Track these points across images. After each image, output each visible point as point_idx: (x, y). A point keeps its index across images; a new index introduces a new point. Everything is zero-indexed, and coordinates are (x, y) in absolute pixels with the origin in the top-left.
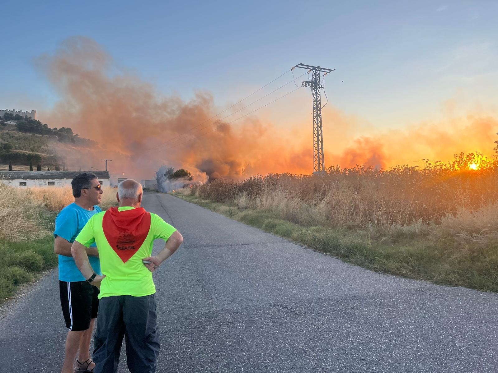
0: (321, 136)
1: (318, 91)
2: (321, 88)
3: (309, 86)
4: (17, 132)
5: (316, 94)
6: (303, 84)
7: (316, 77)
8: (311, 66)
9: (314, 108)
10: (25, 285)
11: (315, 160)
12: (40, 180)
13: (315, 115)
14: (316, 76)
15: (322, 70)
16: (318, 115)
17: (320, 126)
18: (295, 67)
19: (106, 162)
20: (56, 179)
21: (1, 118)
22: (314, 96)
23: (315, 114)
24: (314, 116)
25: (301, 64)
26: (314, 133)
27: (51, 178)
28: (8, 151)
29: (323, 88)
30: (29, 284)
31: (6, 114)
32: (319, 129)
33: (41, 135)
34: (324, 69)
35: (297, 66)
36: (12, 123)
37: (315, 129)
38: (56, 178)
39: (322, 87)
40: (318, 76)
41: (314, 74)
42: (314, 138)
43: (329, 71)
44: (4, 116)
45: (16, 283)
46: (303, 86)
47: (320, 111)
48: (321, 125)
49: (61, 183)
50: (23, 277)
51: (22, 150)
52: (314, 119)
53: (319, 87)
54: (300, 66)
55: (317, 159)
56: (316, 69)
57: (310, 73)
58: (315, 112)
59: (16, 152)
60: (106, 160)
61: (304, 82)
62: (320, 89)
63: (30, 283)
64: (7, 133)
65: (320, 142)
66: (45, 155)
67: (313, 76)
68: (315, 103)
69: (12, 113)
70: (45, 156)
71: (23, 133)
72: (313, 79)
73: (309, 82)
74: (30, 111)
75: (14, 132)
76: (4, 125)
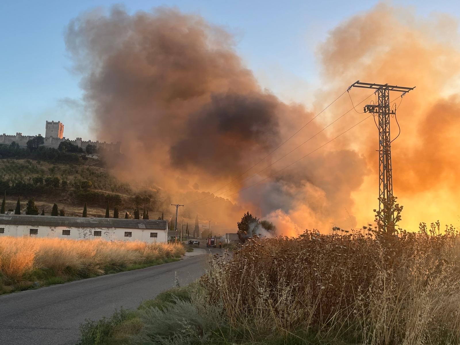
1: (387, 119)
6: (365, 110)
8: (374, 85)
9: (381, 142)
12: (85, 229)
13: (381, 152)
15: (394, 89)
18: (351, 86)
19: (177, 207)
21: (83, 150)
22: (381, 125)
23: (381, 151)
24: (380, 154)
25: (358, 82)
28: (86, 191)
29: (395, 113)
31: (89, 146)
34: (396, 87)
35: (353, 85)
36: (94, 156)
38: (104, 227)
39: (393, 113)
40: (386, 98)
41: (381, 95)
43: (407, 90)
44: (86, 148)
46: (365, 112)
47: (389, 146)
52: (380, 158)
53: (389, 113)
54: (356, 85)
56: (384, 88)
58: (382, 149)
60: (177, 205)
61: (366, 106)
62: (389, 116)
64: (88, 169)
66: (126, 196)
67: (379, 97)
68: (383, 135)
69: (95, 144)
70: (126, 198)
72: (380, 102)
73: (374, 107)
74: (115, 143)
75: (96, 167)
76: (85, 159)
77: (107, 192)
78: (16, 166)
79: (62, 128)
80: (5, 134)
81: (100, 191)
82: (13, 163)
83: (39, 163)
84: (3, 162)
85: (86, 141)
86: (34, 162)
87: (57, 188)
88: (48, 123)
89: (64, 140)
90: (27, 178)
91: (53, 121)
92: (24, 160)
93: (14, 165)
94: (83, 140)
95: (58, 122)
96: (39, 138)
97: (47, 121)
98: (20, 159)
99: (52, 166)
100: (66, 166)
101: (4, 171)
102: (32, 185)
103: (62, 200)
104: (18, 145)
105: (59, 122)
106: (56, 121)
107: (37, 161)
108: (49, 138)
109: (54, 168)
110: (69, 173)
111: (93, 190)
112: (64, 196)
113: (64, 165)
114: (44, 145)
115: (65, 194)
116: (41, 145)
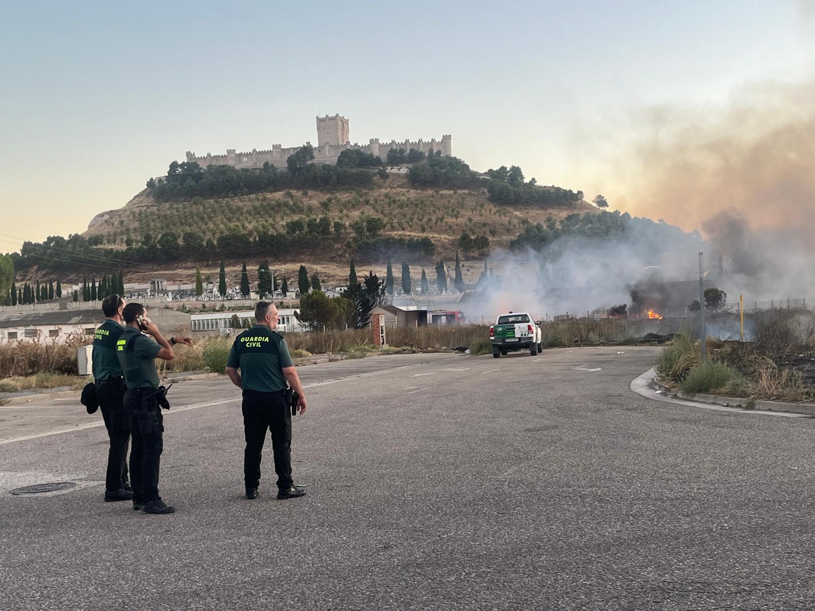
4: (406, 190)
21: (383, 161)
28: (374, 236)
31: (392, 151)
33: (452, 192)
36: (402, 170)
44: (388, 155)
51: (403, 229)
59: (390, 235)
64: (386, 196)
66: (446, 236)
69: (403, 147)
70: (447, 241)
71: (418, 191)
74: (439, 139)
75: (402, 189)
76: (384, 176)
78: (270, 205)
79: (345, 125)
80: (255, 150)
81: (400, 232)
82: (265, 199)
83: (305, 194)
84: (250, 200)
85: (387, 144)
86: (297, 194)
87: (326, 236)
88: (319, 120)
90: (280, 224)
91: (327, 116)
92: (282, 193)
93: (265, 204)
94: (381, 142)
95: (335, 115)
96: (306, 151)
97: (317, 117)
98: (277, 192)
99: (325, 197)
100: (351, 193)
101: (250, 215)
102: (284, 236)
103: (334, 257)
104: (272, 165)
105: (337, 115)
106: (332, 114)
107: (302, 192)
108: (324, 146)
109: (330, 200)
110: (354, 206)
111: (388, 233)
112: (339, 249)
113: (347, 192)
114: (315, 161)
115: (339, 246)
116: (309, 162)
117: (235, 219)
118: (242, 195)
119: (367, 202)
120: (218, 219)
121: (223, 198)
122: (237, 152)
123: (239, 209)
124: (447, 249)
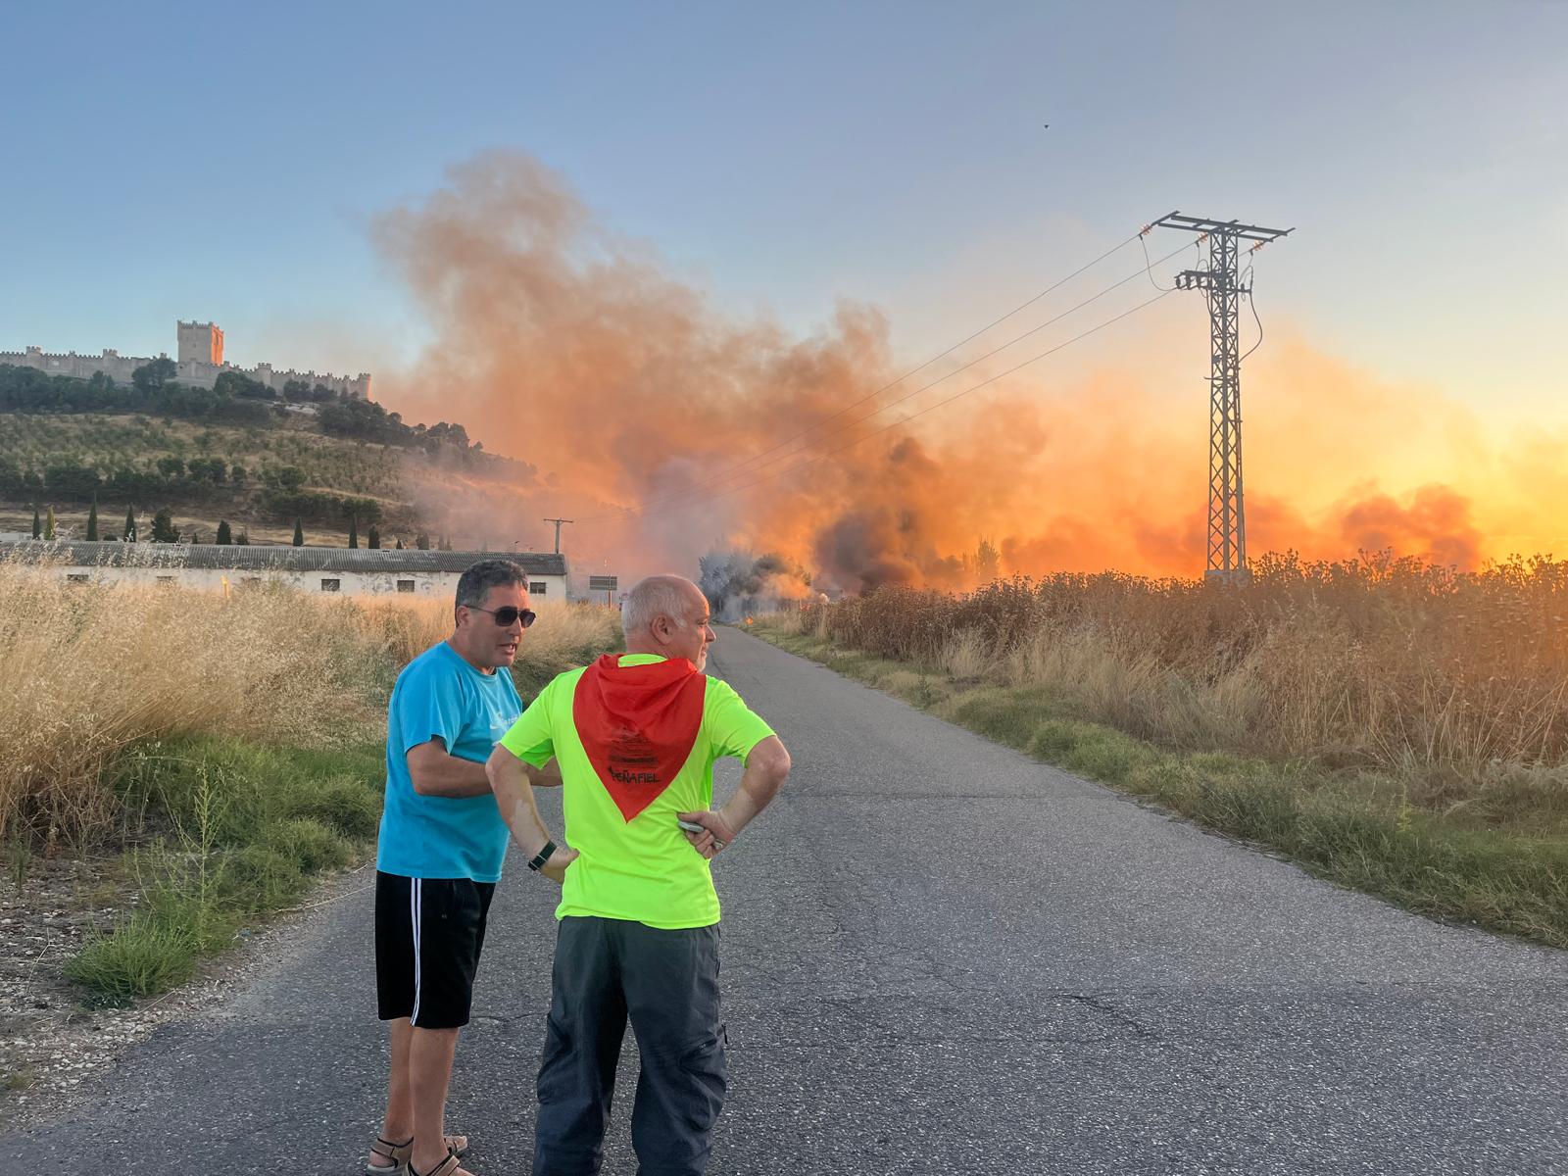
0: (1236, 454)
1: (1231, 304)
2: (1239, 294)
3: (1199, 286)
4: (318, 436)
5: (1224, 313)
6: (1178, 282)
7: (1224, 258)
8: (1208, 222)
9: (1215, 359)
10: (332, 873)
11: (1212, 530)
12: (376, 575)
13: (1216, 382)
14: (1224, 254)
15: (1247, 233)
16: (1226, 381)
17: (1232, 417)
18: (1154, 224)
19: (558, 526)
20: (418, 574)
21: (277, 394)
22: (1217, 319)
23: (1217, 379)
24: (1213, 385)
25: (1174, 216)
26: (1212, 442)
27: (407, 571)
28: (293, 490)
29: (1250, 291)
30: (343, 873)
31: (291, 383)
32: (1230, 428)
33: (381, 447)
34: (1253, 228)
35: (1159, 222)
36: (304, 409)
37: (1214, 429)
38: (420, 571)
39: (1243, 290)
40: (1231, 254)
41: (1217, 246)
42: (1211, 460)
43: (1269, 236)
44: (285, 388)
45: (309, 866)
46: (1179, 287)
47: (1236, 369)
48: (1237, 414)
49: (432, 584)
50: (327, 852)
51: (331, 486)
52: (1212, 396)
53: (1236, 291)
54: (1169, 221)
55: (1221, 530)
56: (1227, 230)
57: (1206, 245)
58: (1218, 374)
59: (313, 491)
60: (559, 521)
61: (1182, 274)
62: (1236, 295)
63: (346, 869)
64: (292, 440)
65: (1231, 472)
66: (391, 502)
67: (1213, 253)
68: (1219, 341)
69: (306, 381)
70: (392, 507)
71: (335, 440)
72: (1214, 264)
73: (1199, 275)
74: (354, 377)
75: (312, 434)
76: (284, 414)
77: (344, 493)
78: (112, 432)
79: (220, 339)
80: (74, 352)
81: (327, 490)
82: (102, 422)
83: (168, 423)
84: (77, 421)
85: (282, 372)
86: (156, 422)
87: (221, 485)
88: (183, 327)
89: (227, 369)
90: (143, 461)
91: (194, 322)
92: (128, 417)
93: (105, 429)
94: (274, 369)
95: (207, 323)
96: (163, 365)
97: (179, 323)
98: (117, 414)
99: (201, 431)
100: (237, 430)
101: (82, 443)
102: (158, 477)
103: (235, 514)
104: (109, 379)
105: (211, 324)
106: (203, 321)
107: (162, 420)
108: (189, 363)
109: (208, 435)
110: (246, 449)
111: (311, 489)
112: (240, 504)
113: (231, 429)
114: (177, 379)
115: (241, 499)
116: (169, 381)
117: (57, 446)
118: (64, 412)
119: (266, 446)
120: (30, 443)
121: (30, 413)
122: (43, 352)
123: (62, 432)
124: (394, 517)
